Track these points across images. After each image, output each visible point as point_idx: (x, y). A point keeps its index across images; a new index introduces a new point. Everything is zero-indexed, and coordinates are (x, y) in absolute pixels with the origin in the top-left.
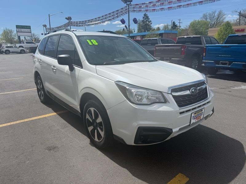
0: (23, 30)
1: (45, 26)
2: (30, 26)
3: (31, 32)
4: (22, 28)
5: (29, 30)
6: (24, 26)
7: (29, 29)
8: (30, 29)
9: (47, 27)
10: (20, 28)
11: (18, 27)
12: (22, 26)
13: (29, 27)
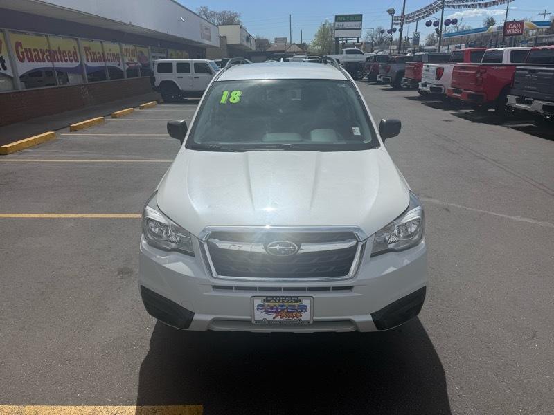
0: (346, 24)
1: (392, 12)
2: (361, 16)
3: (361, 29)
4: (346, 21)
5: (358, 23)
6: (350, 16)
7: (358, 21)
8: (361, 21)
9: (395, 15)
10: (343, 21)
11: (339, 18)
12: (346, 16)
13: (358, 18)
